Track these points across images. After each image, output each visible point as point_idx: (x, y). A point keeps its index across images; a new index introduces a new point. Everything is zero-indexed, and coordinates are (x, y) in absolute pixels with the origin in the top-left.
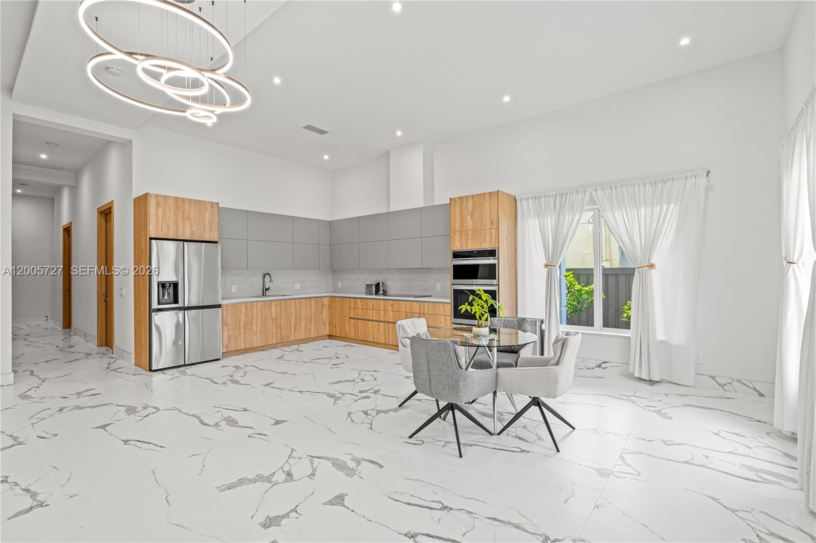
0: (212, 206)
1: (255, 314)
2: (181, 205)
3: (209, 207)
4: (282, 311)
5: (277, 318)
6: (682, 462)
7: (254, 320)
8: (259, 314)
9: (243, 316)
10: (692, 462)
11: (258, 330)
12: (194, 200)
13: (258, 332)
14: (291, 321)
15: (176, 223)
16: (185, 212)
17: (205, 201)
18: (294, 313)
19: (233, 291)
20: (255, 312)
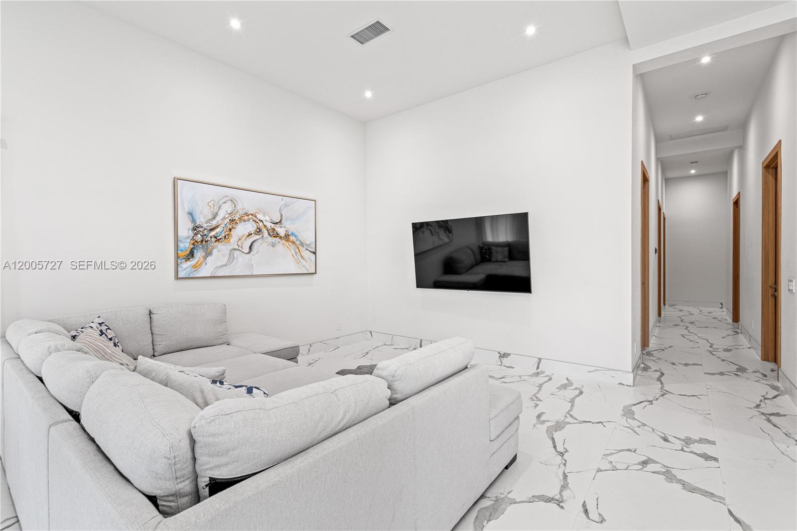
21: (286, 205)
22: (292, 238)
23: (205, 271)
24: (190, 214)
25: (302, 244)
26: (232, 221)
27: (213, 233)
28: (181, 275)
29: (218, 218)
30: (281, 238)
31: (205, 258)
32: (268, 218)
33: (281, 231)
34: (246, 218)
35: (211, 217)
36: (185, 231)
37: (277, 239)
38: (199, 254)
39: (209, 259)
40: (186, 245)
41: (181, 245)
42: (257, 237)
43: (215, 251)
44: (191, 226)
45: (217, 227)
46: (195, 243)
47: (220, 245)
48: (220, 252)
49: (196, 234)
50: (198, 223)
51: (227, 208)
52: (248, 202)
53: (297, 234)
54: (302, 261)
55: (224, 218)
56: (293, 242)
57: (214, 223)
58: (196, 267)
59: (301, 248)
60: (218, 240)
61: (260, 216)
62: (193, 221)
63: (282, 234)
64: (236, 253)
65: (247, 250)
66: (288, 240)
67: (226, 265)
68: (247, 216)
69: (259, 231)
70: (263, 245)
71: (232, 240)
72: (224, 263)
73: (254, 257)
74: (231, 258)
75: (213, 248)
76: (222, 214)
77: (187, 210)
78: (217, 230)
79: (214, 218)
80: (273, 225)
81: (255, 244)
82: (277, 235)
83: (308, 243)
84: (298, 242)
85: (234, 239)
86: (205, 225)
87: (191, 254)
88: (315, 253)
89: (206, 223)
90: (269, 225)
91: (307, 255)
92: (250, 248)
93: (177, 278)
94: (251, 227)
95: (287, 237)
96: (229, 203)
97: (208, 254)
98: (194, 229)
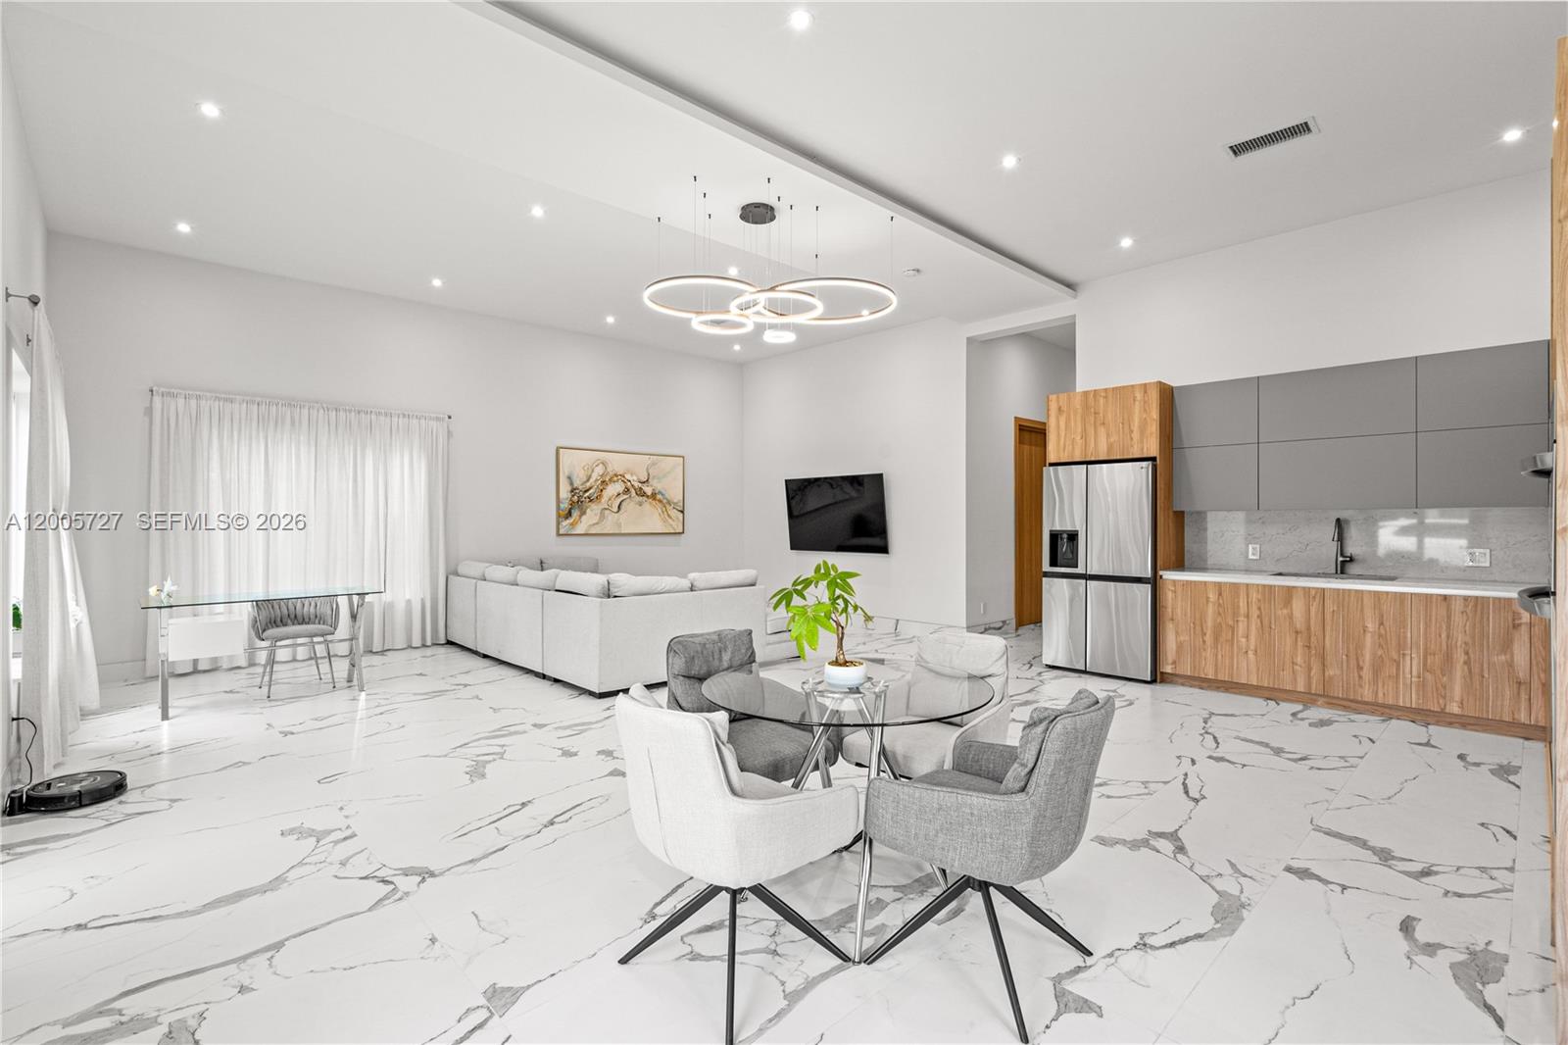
0: (1145, 392)
1: (1243, 609)
2: (1093, 404)
3: (1139, 396)
4: (1328, 617)
5: (1309, 628)
6: (287, 939)
7: (1240, 624)
8: (1255, 612)
9: (1211, 610)
10: (269, 954)
11: (1252, 647)
12: (1113, 388)
13: (1251, 655)
14: (1360, 647)
15: (1084, 436)
16: (1098, 413)
17: (1132, 386)
18: (1371, 626)
19: (1251, 557)
20: (1242, 604)
21: (654, 464)
22: (659, 497)
23: (580, 529)
24: (569, 478)
25: (669, 503)
26: (603, 482)
27: (587, 494)
28: (561, 532)
29: (592, 480)
30: (648, 496)
31: (580, 517)
32: (635, 478)
33: (648, 490)
34: (615, 479)
35: (585, 479)
36: (565, 493)
37: (645, 498)
38: (576, 514)
39: (584, 517)
40: (565, 505)
41: (562, 506)
42: (625, 497)
43: (588, 511)
44: (570, 489)
45: (590, 488)
46: (572, 503)
47: (593, 506)
48: (592, 513)
49: (573, 496)
50: (575, 485)
51: (599, 470)
52: (617, 463)
53: (664, 492)
54: (670, 520)
55: (597, 480)
56: (660, 501)
57: (588, 485)
58: (573, 525)
59: (668, 506)
60: (591, 501)
61: (628, 477)
62: (572, 484)
63: (649, 493)
64: (607, 512)
65: (616, 510)
66: (654, 499)
67: (597, 523)
68: (616, 477)
69: (627, 491)
70: (630, 506)
71: (603, 501)
72: (595, 522)
73: (623, 516)
74: (602, 517)
75: (587, 508)
76: (595, 476)
77: (567, 474)
78: (591, 491)
79: (588, 480)
80: (640, 485)
81: (624, 504)
82: (644, 494)
83: (675, 501)
84: (665, 501)
85: (604, 499)
86: (580, 488)
87: (569, 514)
88: (682, 512)
89: (582, 484)
90: (636, 484)
91: (674, 513)
92: (619, 507)
93: (558, 535)
94: (619, 487)
95: (654, 496)
96: (601, 465)
97: (583, 513)
98: (572, 491)
